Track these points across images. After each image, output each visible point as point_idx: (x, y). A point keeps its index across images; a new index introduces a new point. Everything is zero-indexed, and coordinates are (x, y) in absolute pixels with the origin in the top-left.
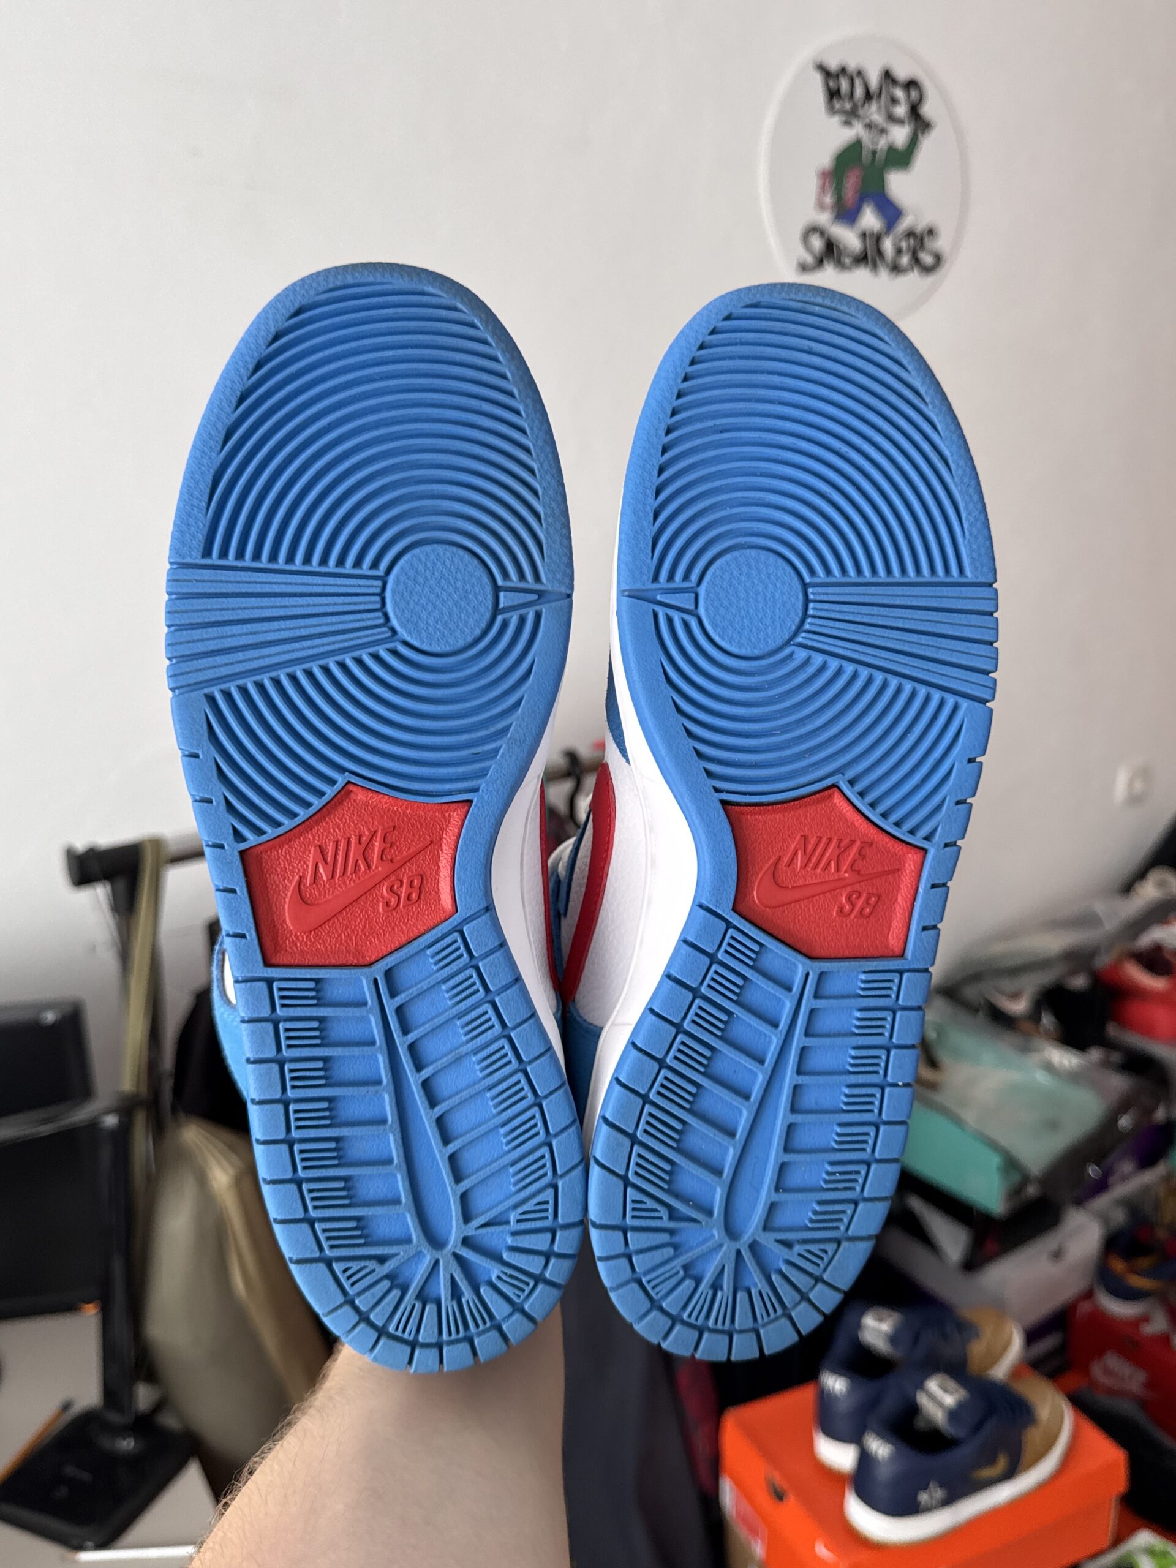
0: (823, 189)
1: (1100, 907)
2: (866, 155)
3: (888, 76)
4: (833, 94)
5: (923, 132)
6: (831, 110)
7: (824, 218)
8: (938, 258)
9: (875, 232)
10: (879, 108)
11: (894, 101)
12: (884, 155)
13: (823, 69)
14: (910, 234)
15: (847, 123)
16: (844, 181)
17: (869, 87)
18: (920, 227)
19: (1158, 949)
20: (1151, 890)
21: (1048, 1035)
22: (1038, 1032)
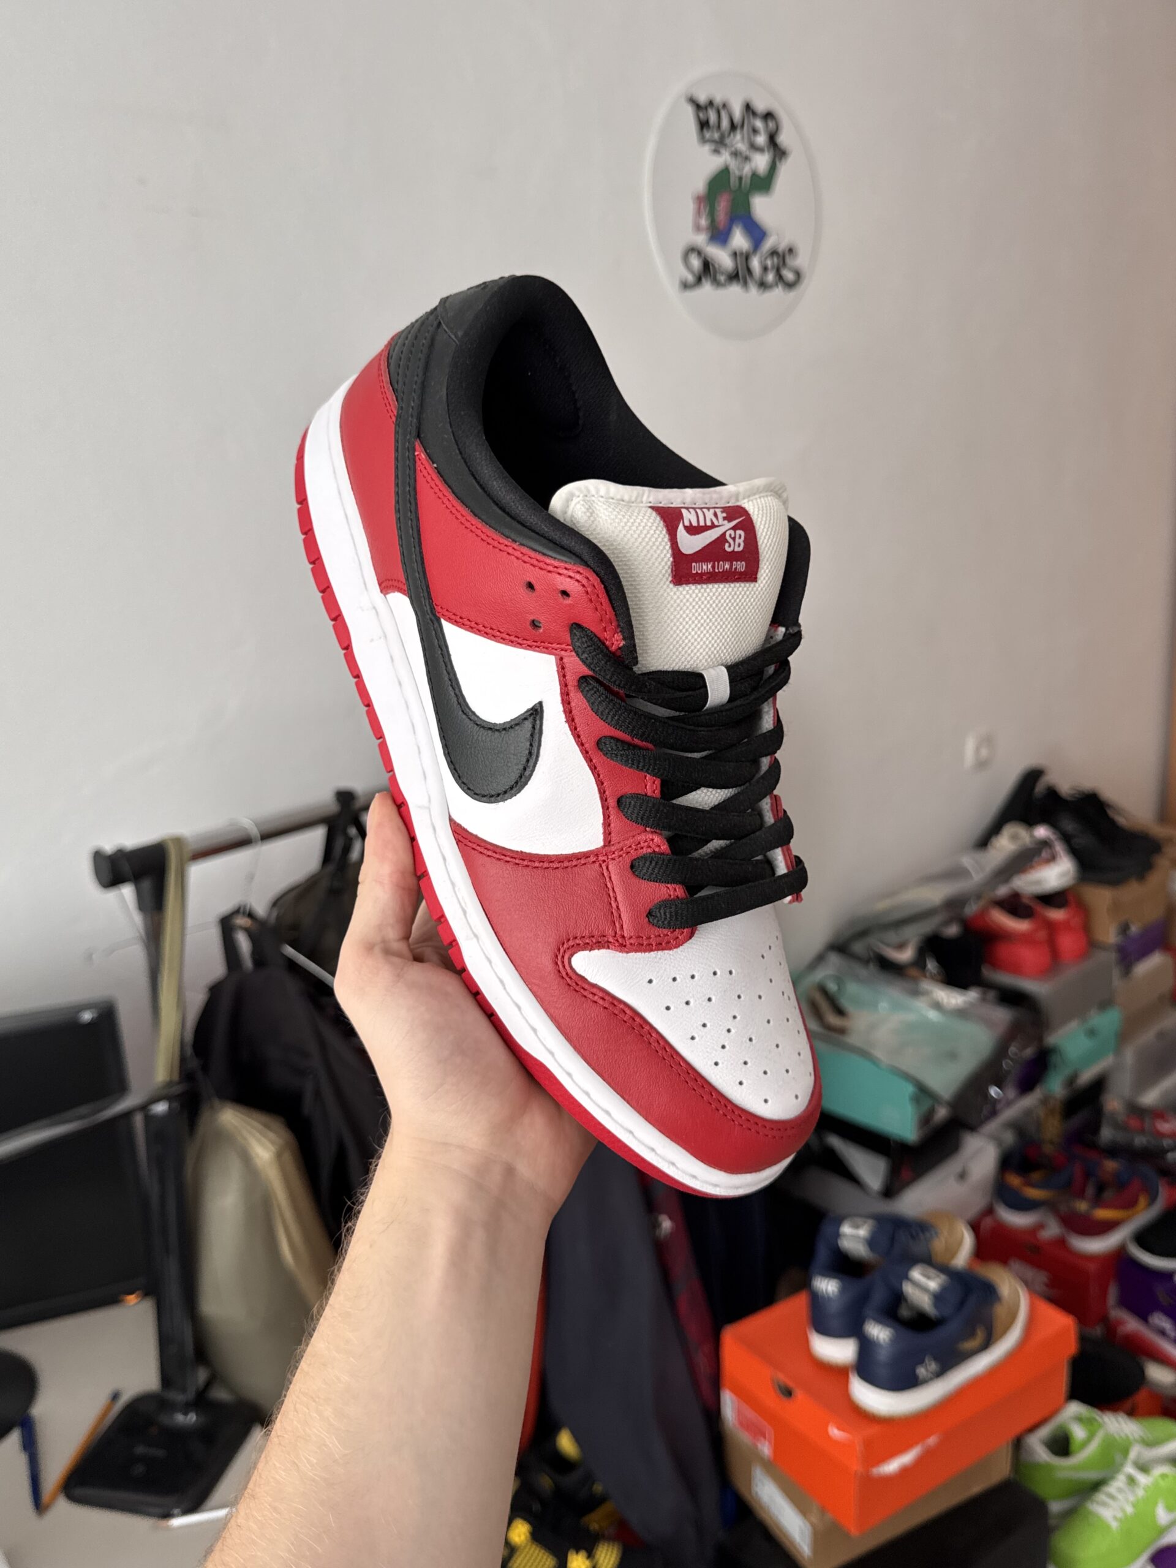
0: (698, 213)
1: (967, 861)
2: (733, 181)
3: (748, 108)
4: (704, 125)
5: (780, 159)
6: (703, 140)
7: (700, 239)
8: (798, 274)
9: (744, 251)
10: (743, 138)
11: (755, 131)
12: (749, 181)
13: (693, 101)
14: (774, 253)
15: (716, 151)
16: (716, 205)
17: (733, 118)
18: (782, 247)
19: (1016, 896)
20: (1006, 843)
21: (933, 978)
22: (925, 977)
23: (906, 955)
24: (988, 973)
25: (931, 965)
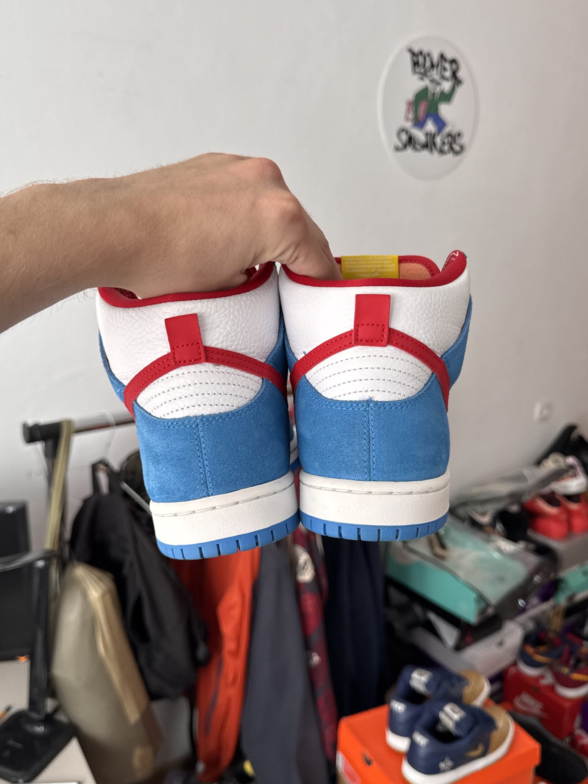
19: (553, 493)
20: (550, 465)
21: (499, 534)
22: (494, 532)
23: (485, 520)
24: (530, 533)
25: (499, 527)
